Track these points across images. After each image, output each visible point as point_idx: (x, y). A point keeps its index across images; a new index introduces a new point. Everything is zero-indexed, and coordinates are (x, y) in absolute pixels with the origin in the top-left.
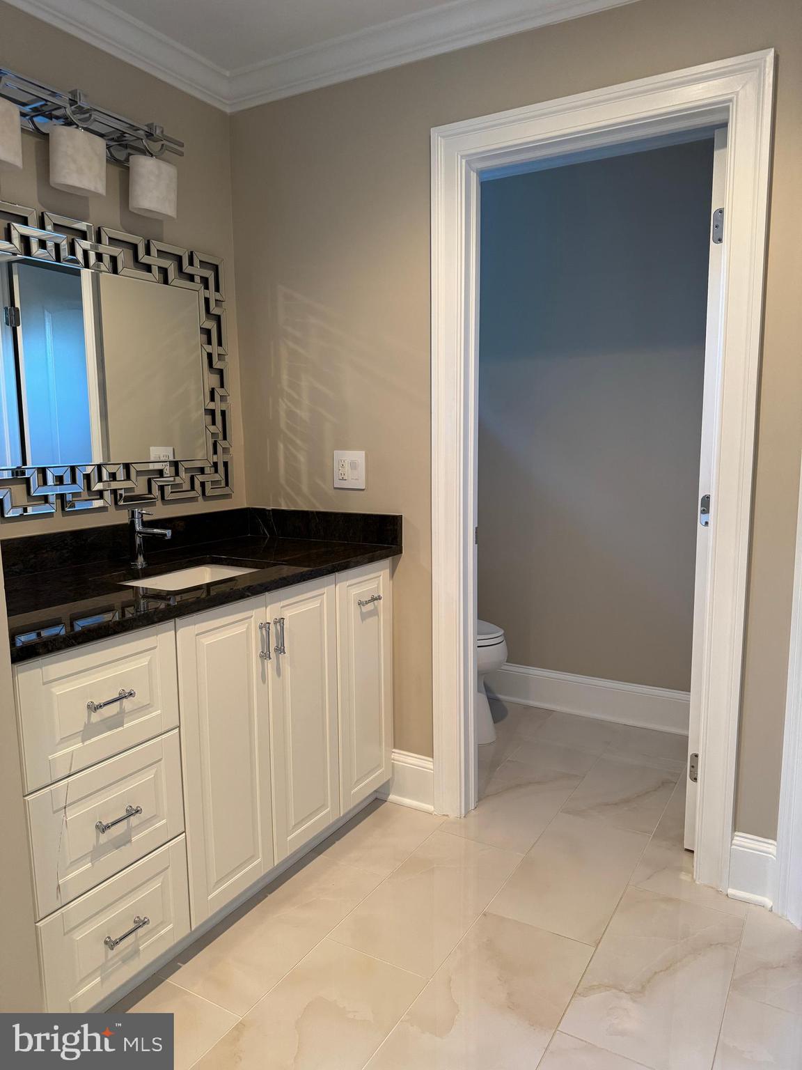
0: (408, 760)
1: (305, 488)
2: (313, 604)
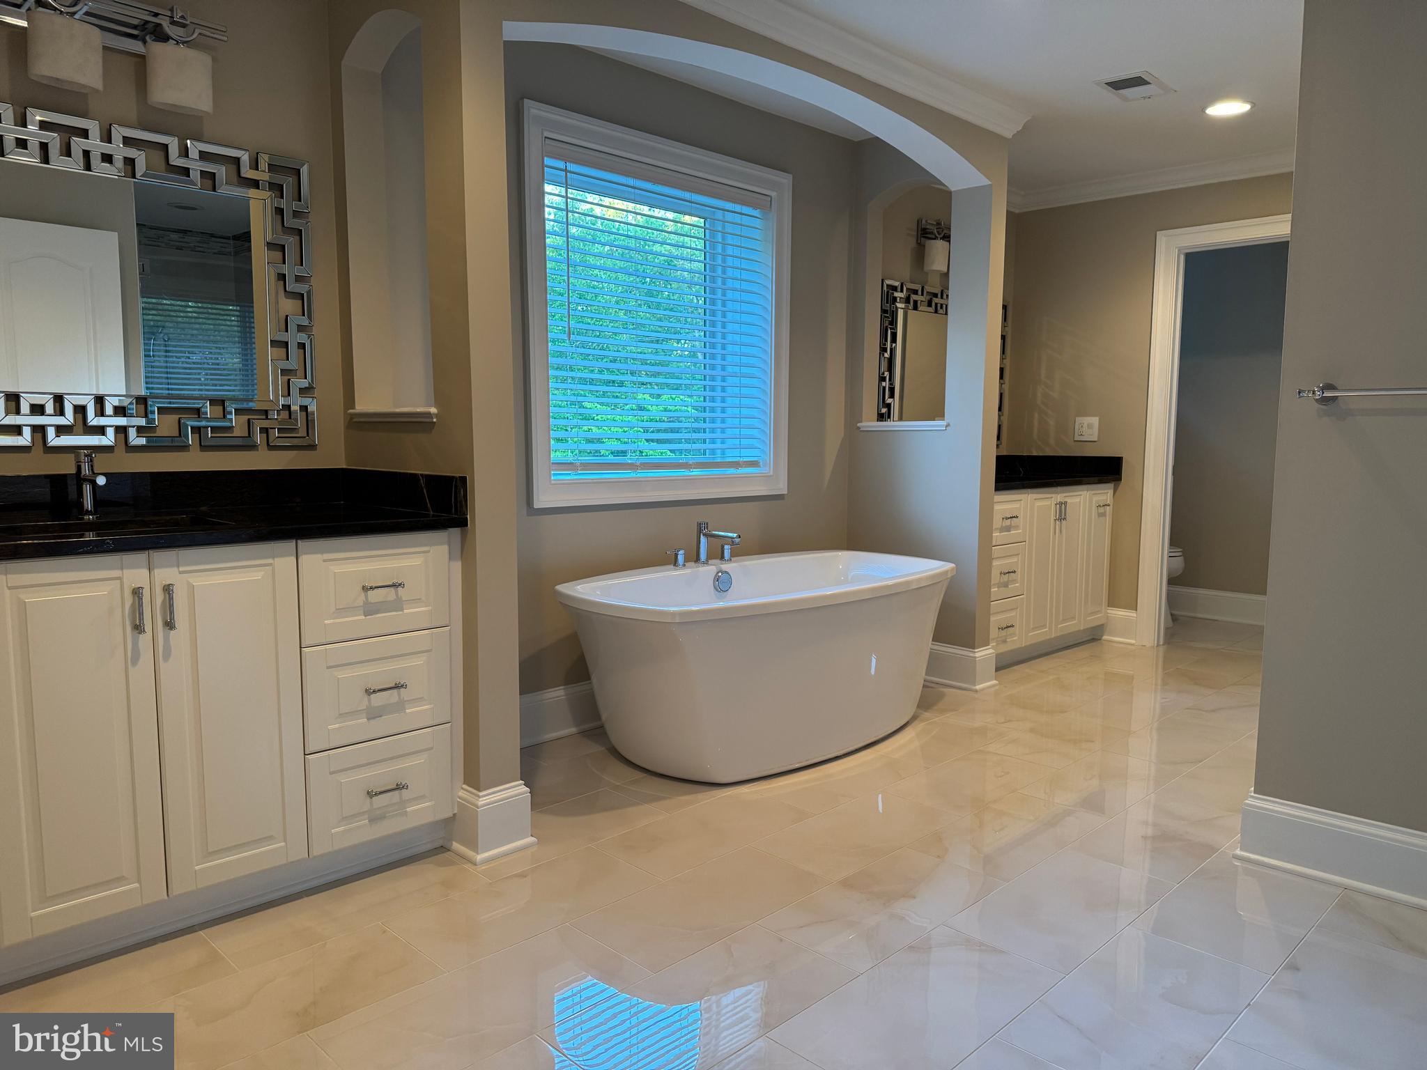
0: (1119, 613)
1: (1052, 441)
2: (1077, 500)
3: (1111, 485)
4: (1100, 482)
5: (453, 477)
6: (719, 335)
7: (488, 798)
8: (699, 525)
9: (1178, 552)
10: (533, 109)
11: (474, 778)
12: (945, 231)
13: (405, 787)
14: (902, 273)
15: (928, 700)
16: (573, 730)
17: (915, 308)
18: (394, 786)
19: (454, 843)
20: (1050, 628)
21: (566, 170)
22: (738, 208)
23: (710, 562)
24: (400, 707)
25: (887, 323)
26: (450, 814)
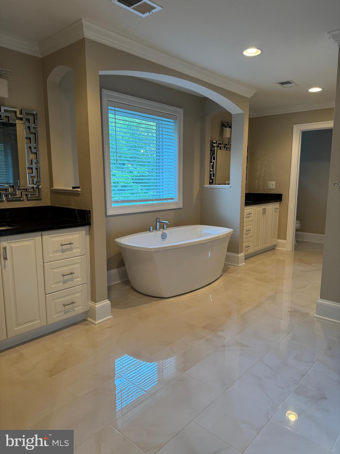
0: (281, 241)
1: (261, 189)
2: (269, 207)
3: (279, 202)
4: (275, 202)
5: (86, 211)
6: (161, 159)
7: (98, 305)
8: (157, 219)
9: (299, 222)
10: (105, 92)
11: (94, 299)
12: (230, 125)
13: (75, 303)
14: (216, 138)
15: (225, 270)
16: (120, 282)
17: (220, 149)
18: (71, 303)
19: (88, 318)
20: (261, 246)
21: (115, 110)
22: (167, 120)
23: (160, 230)
24: (72, 279)
25: (212, 154)
26: (87, 310)
